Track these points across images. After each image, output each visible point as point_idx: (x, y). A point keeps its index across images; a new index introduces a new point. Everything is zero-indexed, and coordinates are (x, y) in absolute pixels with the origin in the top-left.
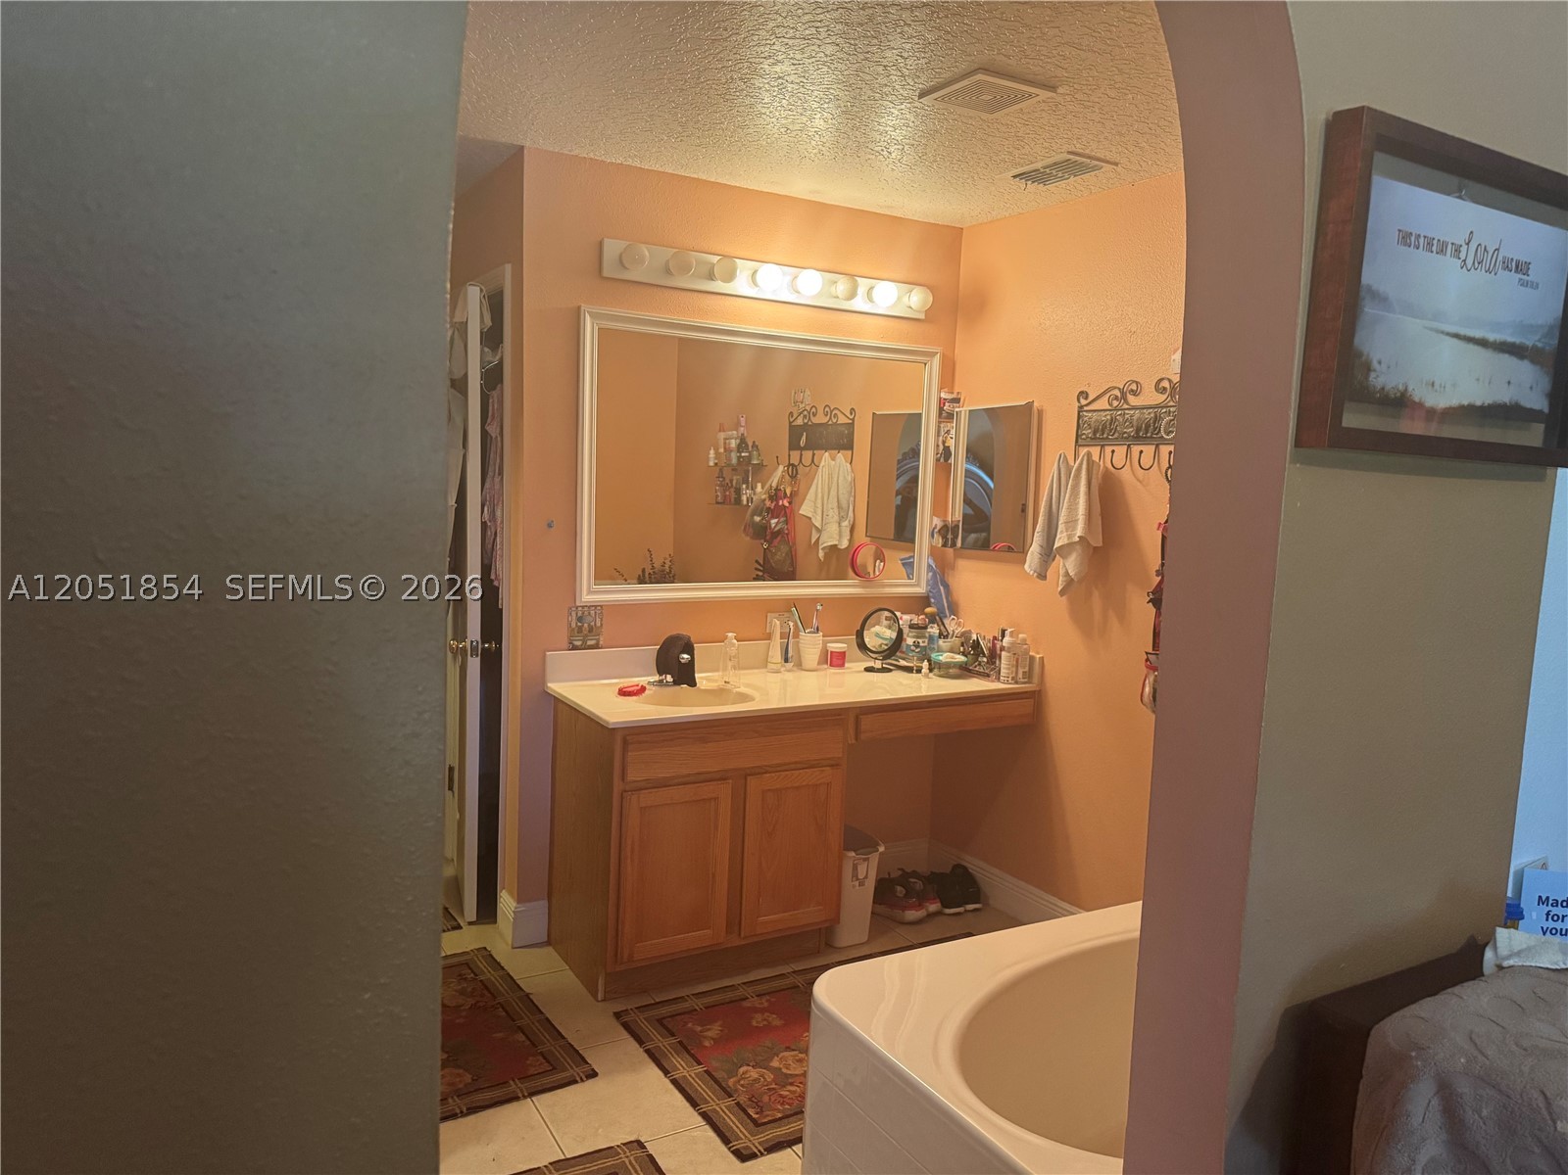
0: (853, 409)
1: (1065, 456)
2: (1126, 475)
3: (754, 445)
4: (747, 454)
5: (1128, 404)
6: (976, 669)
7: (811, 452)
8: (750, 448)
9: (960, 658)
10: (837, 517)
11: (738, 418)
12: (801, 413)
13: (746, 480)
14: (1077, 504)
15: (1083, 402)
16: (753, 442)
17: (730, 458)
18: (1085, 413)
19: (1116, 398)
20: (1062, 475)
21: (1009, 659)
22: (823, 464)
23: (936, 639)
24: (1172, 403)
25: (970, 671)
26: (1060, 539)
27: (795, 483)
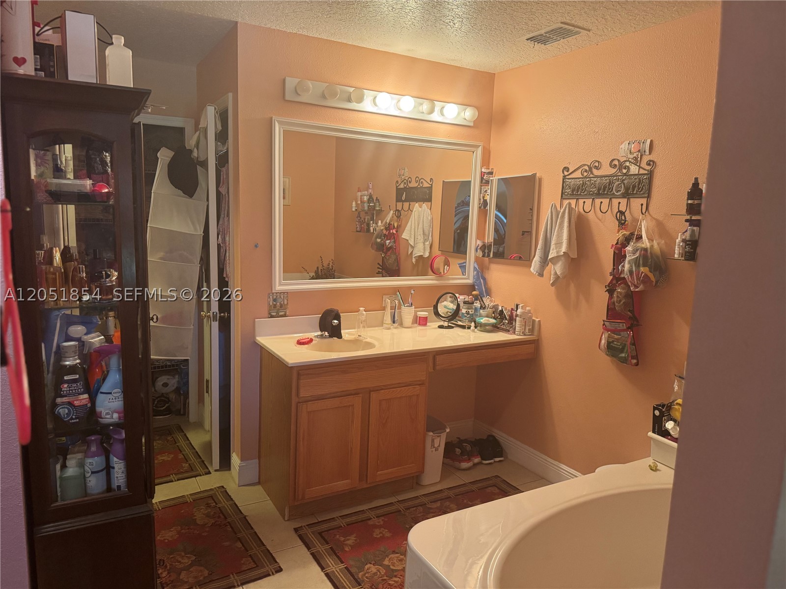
0: (431, 179)
1: (555, 205)
2: (591, 216)
3: (377, 199)
4: (373, 204)
5: (593, 174)
6: (502, 327)
7: (408, 203)
8: (375, 201)
9: (493, 321)
10: (422, 240)
11: (368, 184)
12: (403, 181)
13: (372, 219)
14: (563, 232)
15: (566, 173)
16: (377, 198)
17: (363, 207)
18: (567, 180)
19: (586, 171)
20: (553, 216)
21: (521, 322)
22: (415, 210)
23: (478, 309)
24: (620, 174)
25: (498, 328)
26: (552, 253)
27: (400, 220)
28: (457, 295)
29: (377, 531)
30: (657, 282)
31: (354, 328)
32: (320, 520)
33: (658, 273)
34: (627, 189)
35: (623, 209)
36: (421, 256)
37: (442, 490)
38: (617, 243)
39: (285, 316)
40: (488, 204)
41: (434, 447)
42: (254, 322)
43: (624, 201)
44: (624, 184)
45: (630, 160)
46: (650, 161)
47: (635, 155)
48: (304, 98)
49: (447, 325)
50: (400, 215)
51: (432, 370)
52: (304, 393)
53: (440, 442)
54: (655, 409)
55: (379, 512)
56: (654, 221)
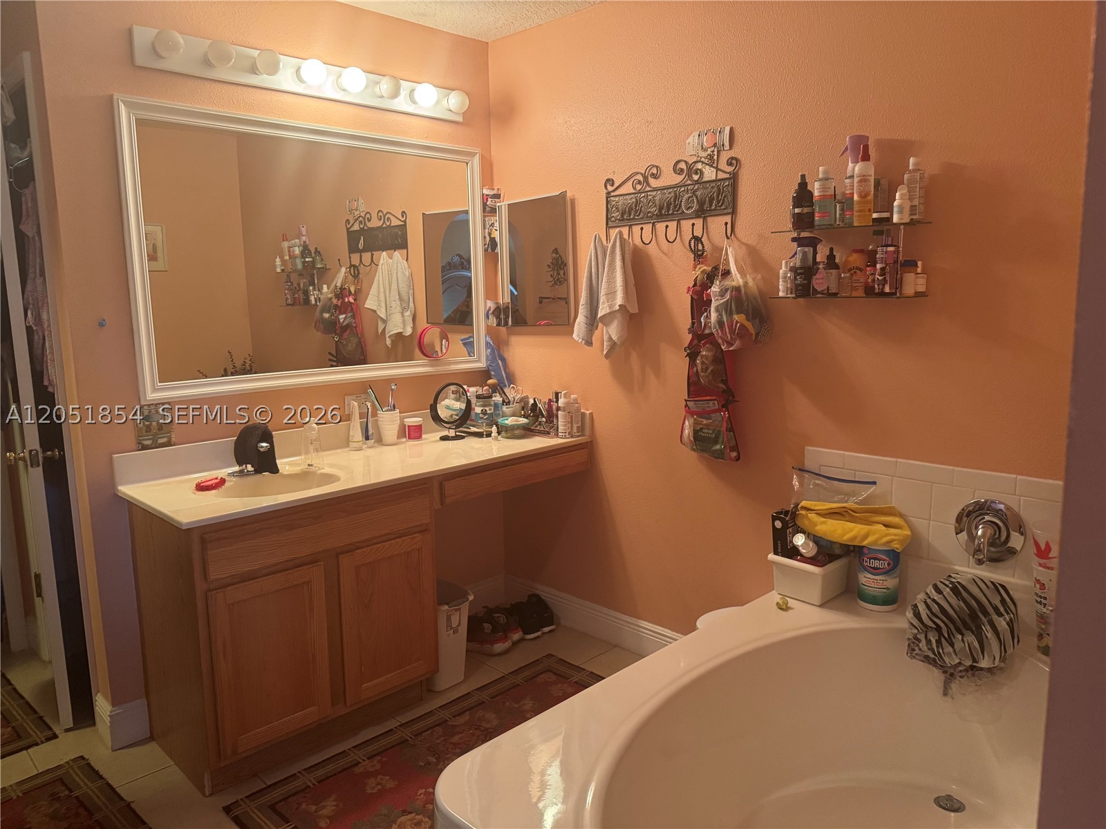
7: (370, 253)
10: (399, 308)
29: (372, 782)
31: (299, 454)
32: (269, 784)
36: (400, 333)
37: (469, 693)
39: (169, 444)
41: (452, 628)
42: (111, 460)
48: (171, 64)
49: (454, 435)
50: (359, 273)
51: (439, 507)
52: (217, 572)
53: (460, 618)
54: (774, 519)
55: (371, 749)
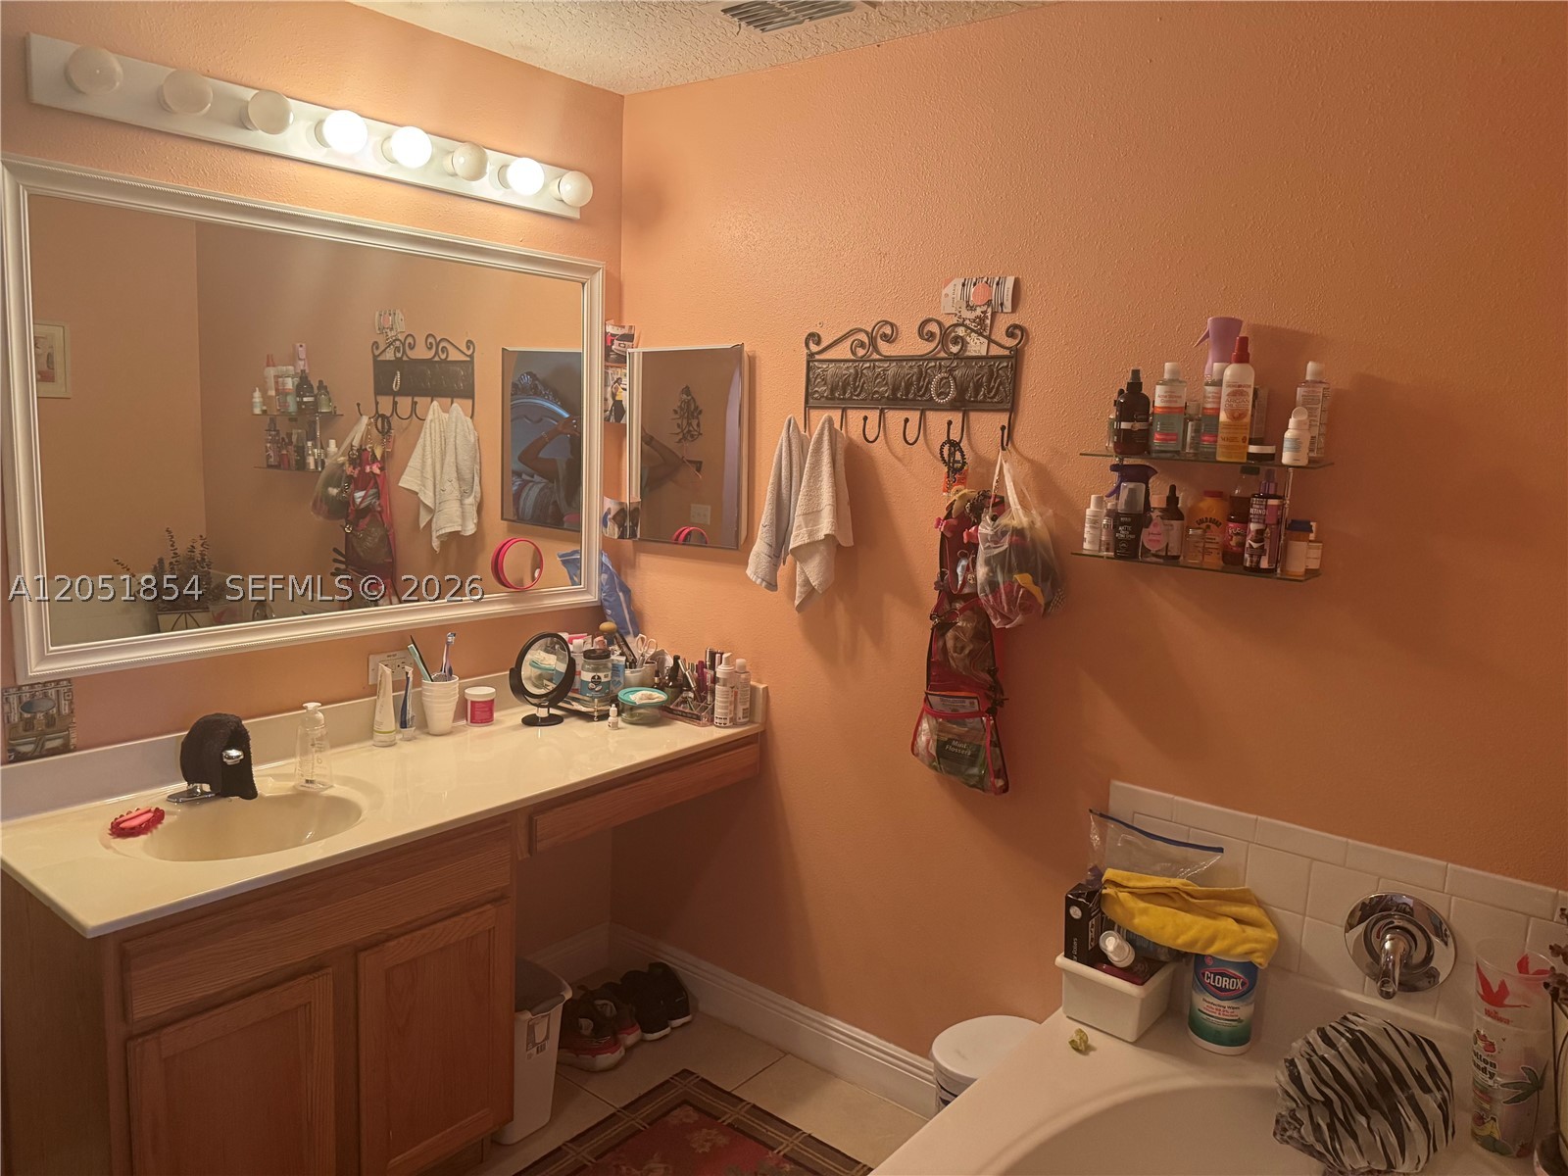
0: (469, 341)
1: (795, 423)
2: (878, 450)
3: (322, 386)
4: (311, 399)
5: (880, 354)
6: (681, 708)
7: (410, 398)
8: (316, 391)
9: (659, 696)
10: (456, 493)
11: (294, 347)
12: (390, 344)
13: (313, 438)
14: (819, 489)
15: (814, 348)
16: (321, 382)
17: (285, 404)
18: (816, 364)
19: (862, 345)
20: (793, 448)
21: (726, 695)
22: (430, 417)
23: (621, 669)
24: (943, 355)
25: (671, 711)
26: (797, 536)
27: (388, 441)
28: (565, 636)
30: (1048, 605)
33: (1049, 584)
34: (961, 390)
35: (955, 436)
38: (949, 516)
40: (625, 412)
43: (957, 418)
44: (954, 379)
45: (967, 322)
46: (1016, 326)
47: (978, 312)
50: (390, 428)
56: (1027, 465)
